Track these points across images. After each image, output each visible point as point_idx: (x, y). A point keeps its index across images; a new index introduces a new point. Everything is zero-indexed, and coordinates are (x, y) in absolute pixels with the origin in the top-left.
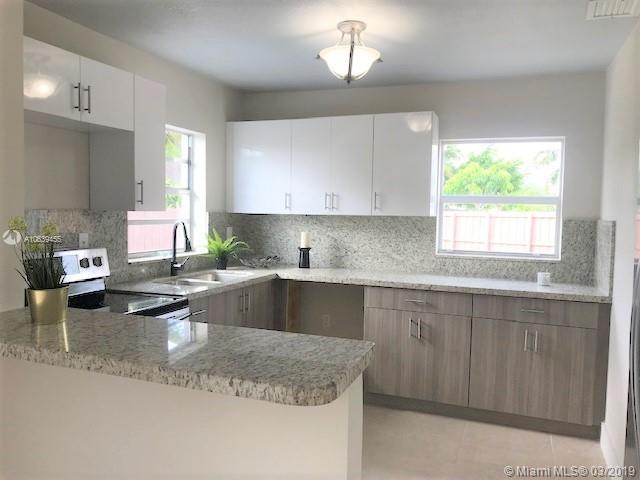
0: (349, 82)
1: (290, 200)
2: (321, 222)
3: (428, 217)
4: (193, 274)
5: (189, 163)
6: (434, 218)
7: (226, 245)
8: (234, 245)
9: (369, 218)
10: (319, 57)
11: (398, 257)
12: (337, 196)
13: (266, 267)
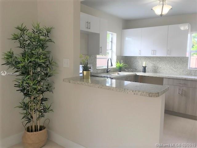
0: (161, 16)
1: (140, 52)
2: (150, 59)
3: (186, 57)
4: (112, 73)
5: (112, 42)
6: (188, 58)
7: (121, 65)
8: (123, 65)
9: (165, 57)
10: (152, 9)
11: (175, 70)
12: (155, 51)
13: (133, 72)
